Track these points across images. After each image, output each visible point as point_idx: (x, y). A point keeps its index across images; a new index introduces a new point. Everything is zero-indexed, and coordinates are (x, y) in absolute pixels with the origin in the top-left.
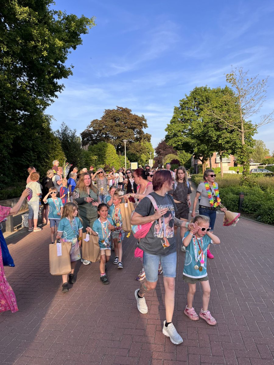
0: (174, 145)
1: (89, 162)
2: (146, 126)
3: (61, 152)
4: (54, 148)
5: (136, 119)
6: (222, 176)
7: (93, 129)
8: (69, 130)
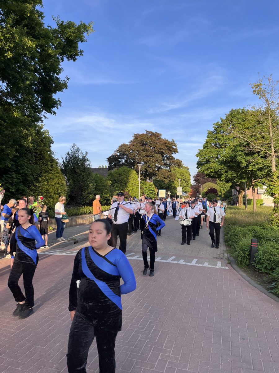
0: (206, 172)
1: (101, 187)
2: (176, 151)
3: (58, 175)
4: (48, 170)
5: (166, 144)
6: (255, 210)
7: (120, 154)
8: (80, 153)
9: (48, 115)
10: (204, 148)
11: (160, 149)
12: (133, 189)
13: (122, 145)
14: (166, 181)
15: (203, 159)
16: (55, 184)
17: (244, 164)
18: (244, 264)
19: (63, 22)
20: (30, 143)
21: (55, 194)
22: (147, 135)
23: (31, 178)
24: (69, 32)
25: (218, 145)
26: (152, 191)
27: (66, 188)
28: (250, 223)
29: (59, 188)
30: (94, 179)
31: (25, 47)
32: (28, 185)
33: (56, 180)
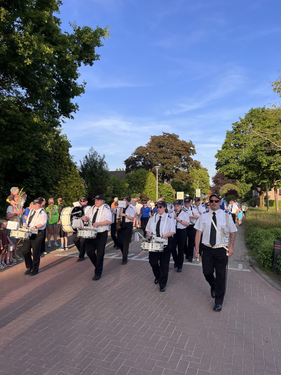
2: (194, 152)
3: (77, 178)
5: (183, 145)
6: (277, 211)
7: (137, 156)
8: (97, 156)
9: (66, 119)
10: (223, 148)
11: (178, 150)
12: (151, 191)
13: (139, 147)
14: (184, 183)
15: (222, 160)
16: (74, 187)
17: (265, 164)
18: (266, 266)
19: (79, 27)
20: (49, 147)
21: (74, 197)
22: (164, 136)
23: (50, 182)
24: (86, 37)
25: (238, 145)
26: (169, 194)
27: (84, 191)
28: (273, 225)
29: (78, 191)
30: (112, 182)
31: (44, 54)
32: (47, 189)
33: (75, 183)
